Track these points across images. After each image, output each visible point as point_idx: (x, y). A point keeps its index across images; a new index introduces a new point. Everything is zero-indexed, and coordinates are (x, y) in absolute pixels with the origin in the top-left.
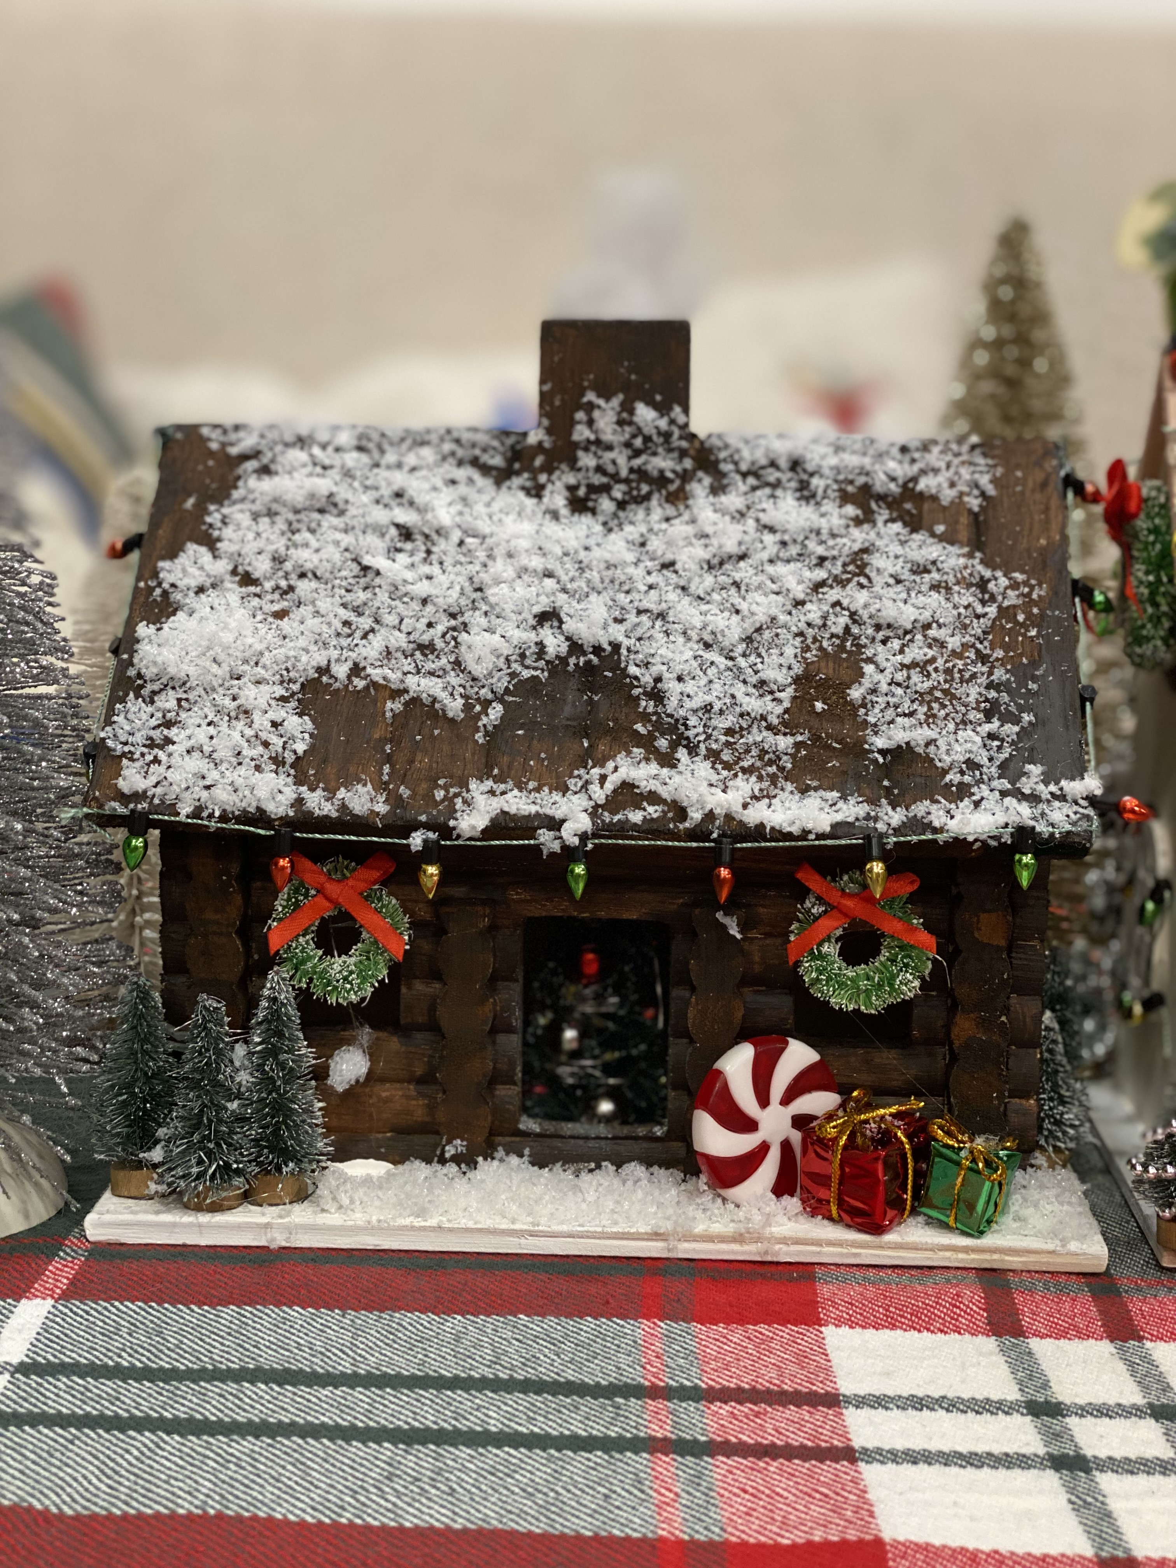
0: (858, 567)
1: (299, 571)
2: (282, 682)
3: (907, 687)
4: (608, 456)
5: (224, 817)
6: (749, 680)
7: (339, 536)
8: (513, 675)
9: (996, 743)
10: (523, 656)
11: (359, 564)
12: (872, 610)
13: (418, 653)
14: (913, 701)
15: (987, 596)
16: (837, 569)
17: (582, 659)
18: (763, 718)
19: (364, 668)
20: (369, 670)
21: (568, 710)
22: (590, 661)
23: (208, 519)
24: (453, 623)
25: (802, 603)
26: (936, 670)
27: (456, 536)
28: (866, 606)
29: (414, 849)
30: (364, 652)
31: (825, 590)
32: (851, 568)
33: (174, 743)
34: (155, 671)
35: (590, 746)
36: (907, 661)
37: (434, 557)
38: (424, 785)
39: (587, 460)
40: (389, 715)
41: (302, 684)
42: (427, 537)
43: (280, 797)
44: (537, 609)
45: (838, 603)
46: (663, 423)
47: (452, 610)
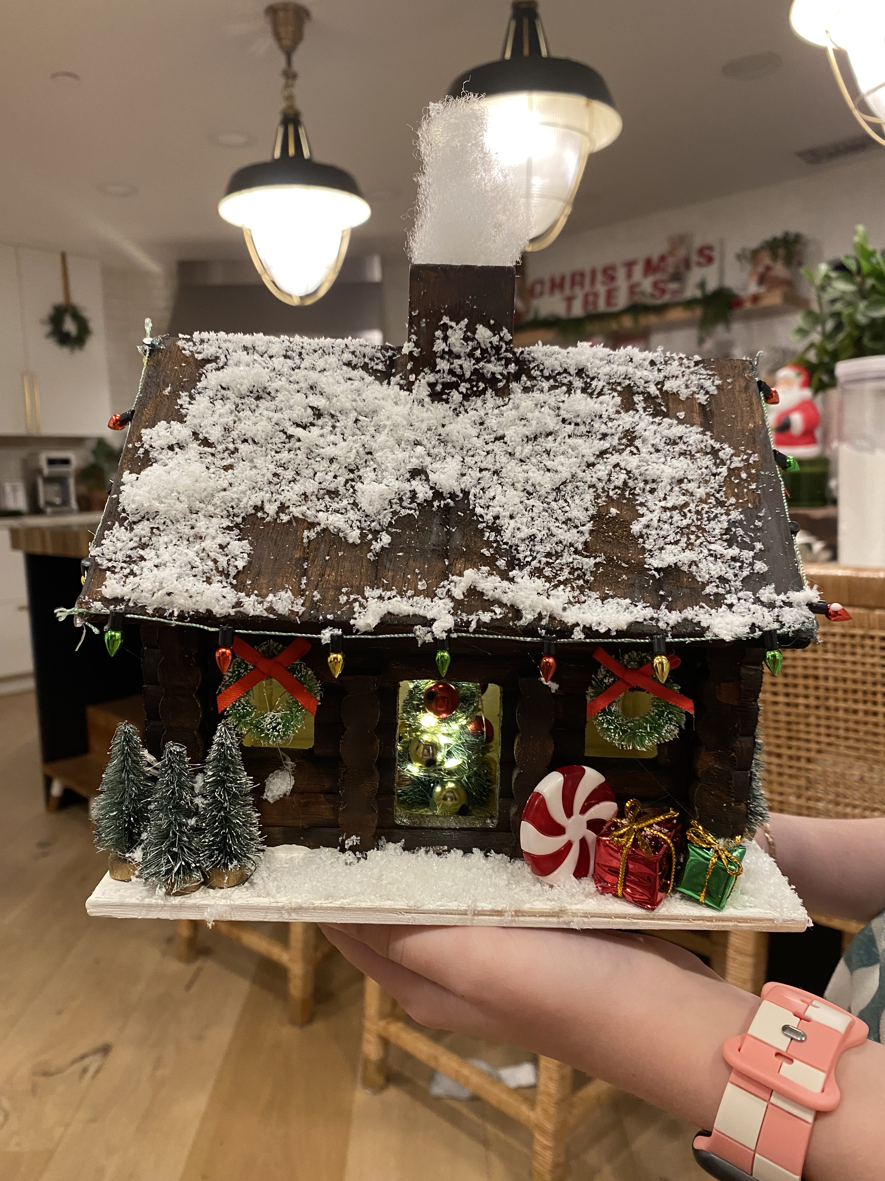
0: (628, 440)
1: (243, 438)
2: (228, 516)
3: (671, 524)
4: (457, 362)
5: (181, 617)
6: (560, 518)
7: (271, 414)
8: (394, 513)
9: (738, 564)
10: (401, 499)
11: (285, 433)
12: (643, 469)
13: (327, 497)
14: (676, 534)
15: (718, 461)
16: (615, 442)
17: (442, 502)
18: (571, 545)
19: (289, 507)
20: (292, 509)
21: (434, 538)
22: (448, 504)
23: (179, 402)
24: (352, 476)
25: (593, 465)
26: (690, 511)
27: (353, 415)
28: (638, 467)
29: (324, 642)
30: (289, 495)
31: (608, 456)
32: (624, 441)
33: (145, 560)
34: (134, 506)
35: (450, 564)
36: (669, 505)
37: (338, 430)
38: (332, 593)
39: (443, 365)
40: (305, 540)
41: (243, 518)
42: (333, 416)
43: (224, 601)
44: (410, 467)
45: (617, 465)
46: (495, 340)
47: (351, 467)
